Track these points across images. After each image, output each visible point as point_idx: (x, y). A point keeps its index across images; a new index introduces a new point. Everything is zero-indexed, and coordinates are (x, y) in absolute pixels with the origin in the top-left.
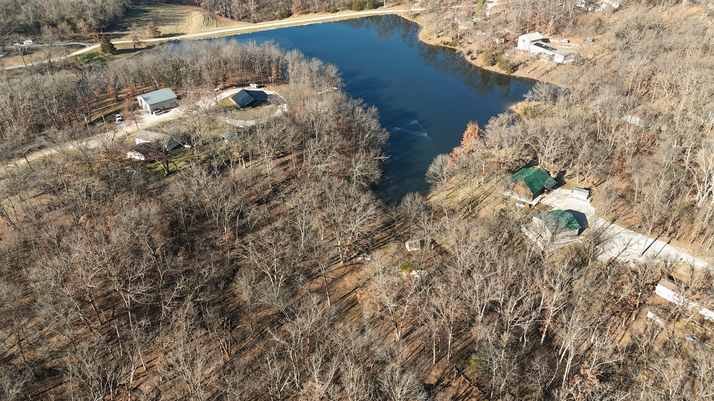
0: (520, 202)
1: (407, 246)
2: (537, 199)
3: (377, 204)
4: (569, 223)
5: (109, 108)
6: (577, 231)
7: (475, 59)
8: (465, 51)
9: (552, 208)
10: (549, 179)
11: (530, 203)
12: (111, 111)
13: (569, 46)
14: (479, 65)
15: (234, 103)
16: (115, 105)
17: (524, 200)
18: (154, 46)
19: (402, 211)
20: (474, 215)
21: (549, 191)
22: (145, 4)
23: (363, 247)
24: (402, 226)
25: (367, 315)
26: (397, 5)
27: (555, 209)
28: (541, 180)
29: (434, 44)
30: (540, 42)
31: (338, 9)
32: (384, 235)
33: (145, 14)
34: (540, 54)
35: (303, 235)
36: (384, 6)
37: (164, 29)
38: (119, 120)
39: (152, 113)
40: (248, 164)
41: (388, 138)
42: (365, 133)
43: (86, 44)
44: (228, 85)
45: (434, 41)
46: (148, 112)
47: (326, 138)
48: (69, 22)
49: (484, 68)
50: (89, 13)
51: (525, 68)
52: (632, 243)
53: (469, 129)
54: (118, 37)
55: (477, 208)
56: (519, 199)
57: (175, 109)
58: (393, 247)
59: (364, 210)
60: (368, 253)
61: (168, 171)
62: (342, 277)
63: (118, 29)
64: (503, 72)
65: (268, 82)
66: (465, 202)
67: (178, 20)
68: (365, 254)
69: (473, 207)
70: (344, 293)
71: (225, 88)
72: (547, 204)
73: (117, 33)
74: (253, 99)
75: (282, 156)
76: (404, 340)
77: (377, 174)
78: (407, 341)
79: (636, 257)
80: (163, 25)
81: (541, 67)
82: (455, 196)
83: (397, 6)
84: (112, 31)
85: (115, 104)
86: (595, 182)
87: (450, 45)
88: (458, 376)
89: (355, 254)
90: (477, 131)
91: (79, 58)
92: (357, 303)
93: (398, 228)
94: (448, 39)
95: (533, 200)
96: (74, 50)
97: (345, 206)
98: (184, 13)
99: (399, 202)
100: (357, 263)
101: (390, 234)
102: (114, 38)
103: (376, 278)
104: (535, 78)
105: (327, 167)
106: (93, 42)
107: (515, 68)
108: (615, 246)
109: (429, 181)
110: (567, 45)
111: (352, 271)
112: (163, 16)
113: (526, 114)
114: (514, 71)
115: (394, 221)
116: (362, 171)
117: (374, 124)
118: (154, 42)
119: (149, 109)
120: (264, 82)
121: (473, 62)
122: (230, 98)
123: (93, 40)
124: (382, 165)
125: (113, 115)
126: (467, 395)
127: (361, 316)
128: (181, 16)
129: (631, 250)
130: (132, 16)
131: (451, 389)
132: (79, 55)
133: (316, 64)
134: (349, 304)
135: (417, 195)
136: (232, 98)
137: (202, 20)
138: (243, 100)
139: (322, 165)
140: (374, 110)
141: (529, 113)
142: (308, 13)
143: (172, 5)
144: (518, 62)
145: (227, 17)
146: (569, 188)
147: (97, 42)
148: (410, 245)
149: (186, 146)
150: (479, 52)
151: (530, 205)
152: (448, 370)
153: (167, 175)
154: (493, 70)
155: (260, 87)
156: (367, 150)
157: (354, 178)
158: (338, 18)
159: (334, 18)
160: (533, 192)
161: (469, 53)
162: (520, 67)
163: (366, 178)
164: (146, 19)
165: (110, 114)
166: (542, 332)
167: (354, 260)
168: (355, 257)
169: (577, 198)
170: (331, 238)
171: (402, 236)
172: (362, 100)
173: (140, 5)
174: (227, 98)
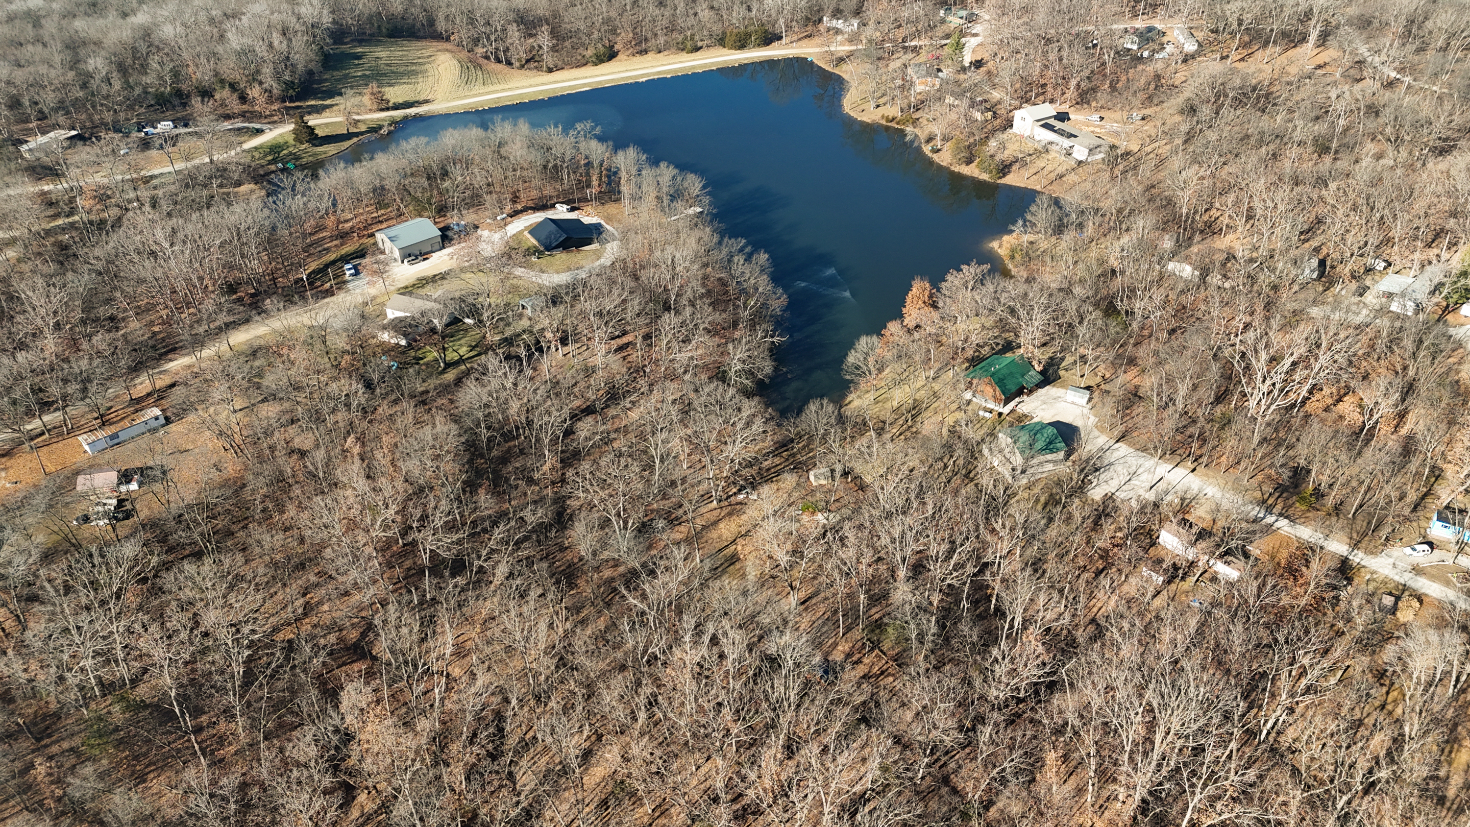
0: (986, 410)
1: (812, 478)
2: (1012, 404)
3: (767, 416)
4: (1050, 443)
5: (328, 250)
6: (1061, 454)
7: (939, 150)
8: (923, 135)
9: (1032, 418)
10: (1032, 373)
11: (1001, 410)
12: (332, 257)
13: (1101, 127)
14: (944, 164)
15: (533, 241)
16: (336, 246)
17: (991, 405)
18: (380, 127)
19: (804, 426)
20: (914, 430)
21: (1031, 392)
22: (352, 41)
23: (746, 480)
24: (804, 447)
25: (752, 574)
26: (806, 37)
27: (1035, 420)
28: (1018, 376)
29: (869, 121)
30: (1052, 122)
31: (700, 44)
32: (777, 460)
33: (356, 62)
34: (1051, 143)
35: (657, 462)
36: (784, 41)
37: (395, 93)
38: (352, 275)
39: (403, 262)
40: (566, 349)
41: (785, 303)
42: (749, 296)
43: (264, 127)
44: (519, 207)
45: (870, 115)
46: (395, 260)
47: (688, 310)
48: (233, 87)
49: (952, 168)
50: (267, 71)
51: (1022, 171)
52: (1140, 471)
53: (914, 289)
54: (318, 110)
55: (919, 419)
56: (984, 405)
57: (438, 253)
58: (789, 480)
59: (748, 424)
60: (754, 488)
61: (445, 362)
62: (716, 523)
63: (315, 94)
64: (985, 177)
65: (585, 200)
66: (903, 409)
67: (415, 73)
68: (749, 490)
69: (914, 417)
70: (719, 546)
71: (515, 214)
72: (1026, 412)
73: (313, 103)
74: (564, 236)
75: (618, 337)
76: (803, 607)
77: (767, 367)
78: (806, 609)
79: (1141, 492)
80: (391, 85)
81: (1049, 168)
82: (887, 399)
83: (806, 41)
84: (305, 99)
85: (335, 243)
86: (1107, 376)
87: (898, 123)
88: (872, 650)
89: (735, 490)
90: (927, 293)
91: (256, 154)
92: (739, 559)
93: (799, 452)
94: (893, 111)
95: (1005, 405)
96: (246, 138)
97: (720, 421)
98: (424, 58)
99: (800, 412)
100: (737, 504)
101: (787, 460)
102: (309, 113)
103: (765, 524)
104: (1038, 188)
105: (692, 358)
106: (275, 122)
107: (1005, 169)
108: (1115, 476)
109: (848, 377)
110: (1098, 126)
111: (730, 514)
112: (387, 65)
113: (1012, 257)
114: (1004, 175)
115: (792, 441)
116: (744, 362)
117: (764, 284)
118: (378, 120)
119: (397, 254)
120: (580, 200)
121: (936, 157)
122: (526, 233)
123: (276, 118)
124: (775, 352)
125: (339, 264)
126: (882, 673)
127: (743, 576)
128: (420, 64)
129: (1137, 482)
130: (336, 69)
131: (861, 666)
132: (256, 148)
133: (666, 173)
134: (726, 561)
135: (825, 401)
136: (530, 232)
137: (457, 72)
138: (548, 237)
139: (683, 355)
140: (763, 257)
141: (1018, 257)
142: (646, 52)
143: (400, 41)
144: (1011, 158)
145: (499, 61)
146: (1062, 387)
147: (282, 121)
148: (816, 476)
149: (467, 321)
150: (946, 139)
151: (1000, 414)
152: (860, 644)
153: (445, 369)
154: (969, 174)
155: (573, 209)
156: (752, 325)
157: (732, 374)
158: (701, 66)
159: (693, 67)
160: (1004, 393)
161: (930, 140)
162: (1014, 168)
163: (750, 373)
164: (359, 74)
165: (333, 263)
166: (991, 595)
167: (732, 498)
168: (735, 494)
169: (1073, 403)
170: (699, 466)
171: (804, 463)
172: (744, 241)
173: (346, 44)
174: (521, 232)
